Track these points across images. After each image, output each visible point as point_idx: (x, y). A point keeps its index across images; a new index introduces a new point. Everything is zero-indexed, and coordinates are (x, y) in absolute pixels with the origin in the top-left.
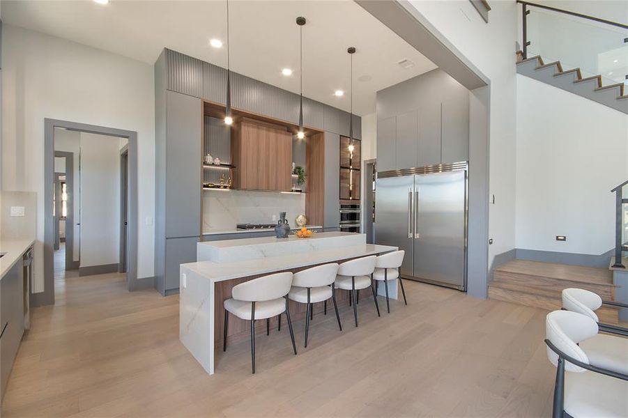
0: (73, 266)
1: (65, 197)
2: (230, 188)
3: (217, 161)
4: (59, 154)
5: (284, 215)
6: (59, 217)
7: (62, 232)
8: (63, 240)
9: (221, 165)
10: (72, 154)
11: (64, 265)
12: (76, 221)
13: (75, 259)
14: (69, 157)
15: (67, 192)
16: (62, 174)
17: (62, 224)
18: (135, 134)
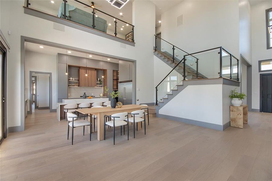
0: (37, 107)
1: (34, 87)
2: (78, 86)
3: (74, 79)
4: (33, 77)
5: (85, 93)
6: (33, 94)
7: (34, 99)
8: (34, 102)
9: (75, 80)
10: (36, 76)
11: (34, 108)
12: (37, 95)
13: (37, 106)
14: (36, 77)
15: (35, 85)
16: (34, 81)
17: (34, 96)
18: (51, 73)
